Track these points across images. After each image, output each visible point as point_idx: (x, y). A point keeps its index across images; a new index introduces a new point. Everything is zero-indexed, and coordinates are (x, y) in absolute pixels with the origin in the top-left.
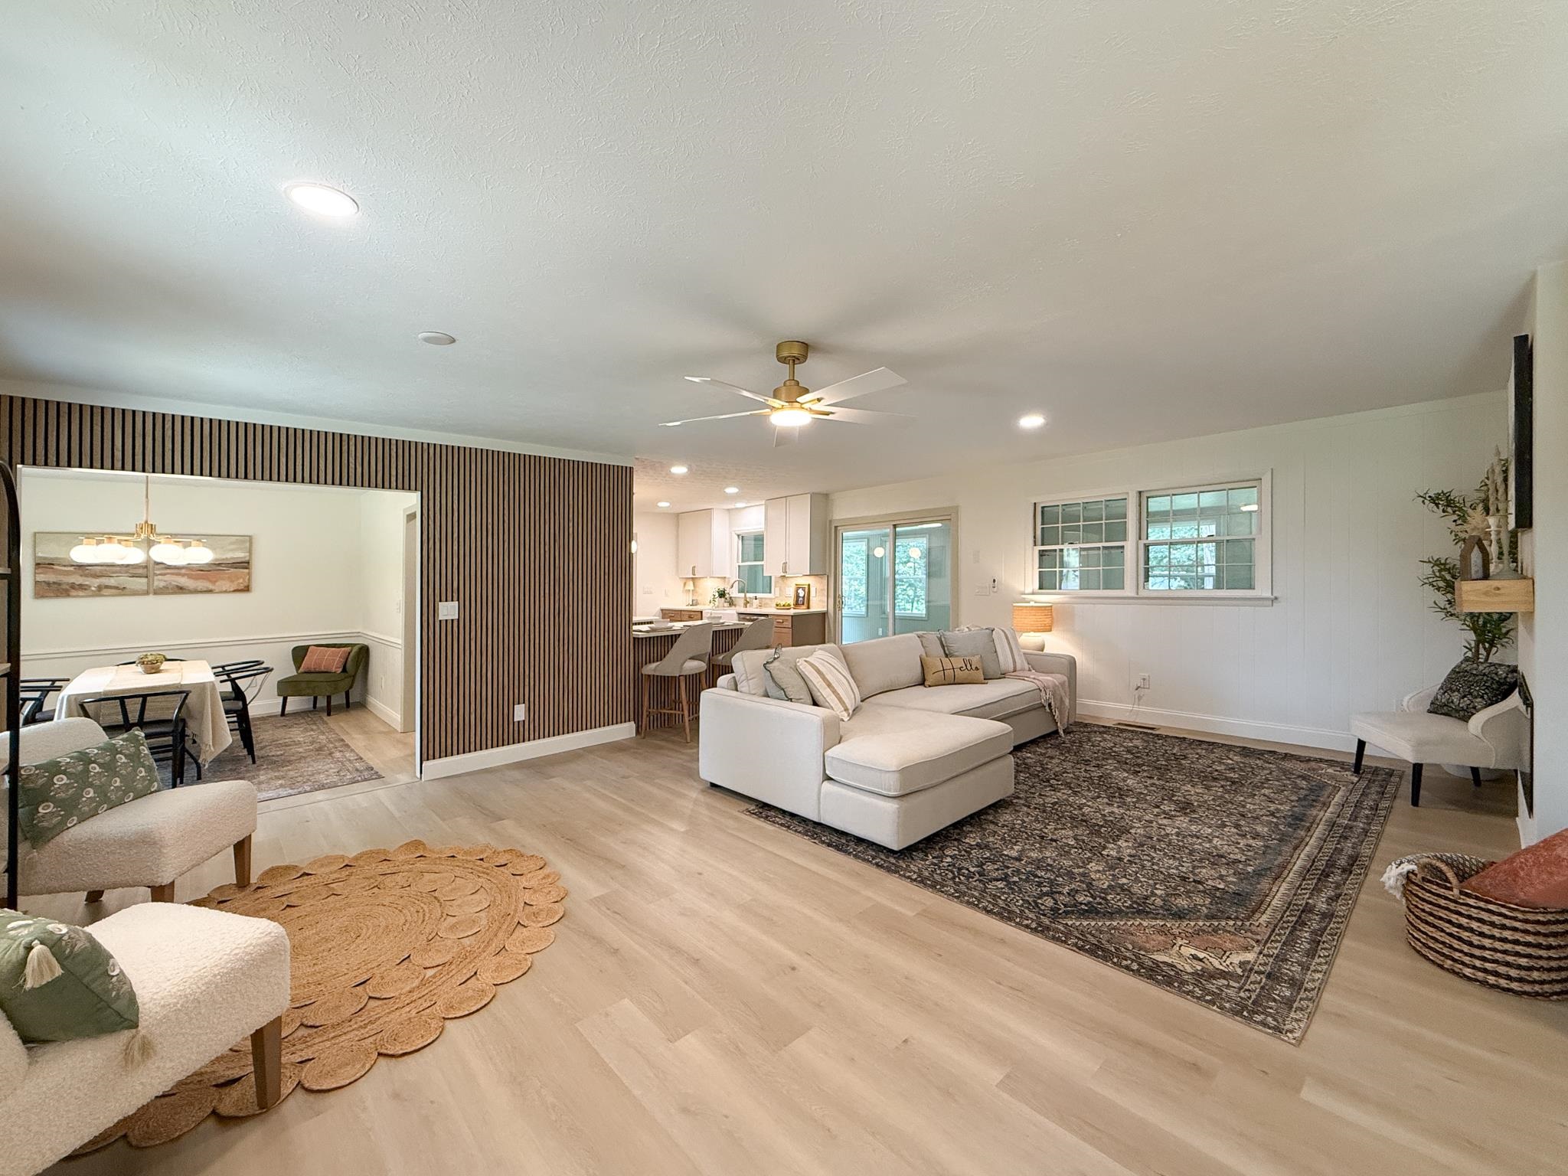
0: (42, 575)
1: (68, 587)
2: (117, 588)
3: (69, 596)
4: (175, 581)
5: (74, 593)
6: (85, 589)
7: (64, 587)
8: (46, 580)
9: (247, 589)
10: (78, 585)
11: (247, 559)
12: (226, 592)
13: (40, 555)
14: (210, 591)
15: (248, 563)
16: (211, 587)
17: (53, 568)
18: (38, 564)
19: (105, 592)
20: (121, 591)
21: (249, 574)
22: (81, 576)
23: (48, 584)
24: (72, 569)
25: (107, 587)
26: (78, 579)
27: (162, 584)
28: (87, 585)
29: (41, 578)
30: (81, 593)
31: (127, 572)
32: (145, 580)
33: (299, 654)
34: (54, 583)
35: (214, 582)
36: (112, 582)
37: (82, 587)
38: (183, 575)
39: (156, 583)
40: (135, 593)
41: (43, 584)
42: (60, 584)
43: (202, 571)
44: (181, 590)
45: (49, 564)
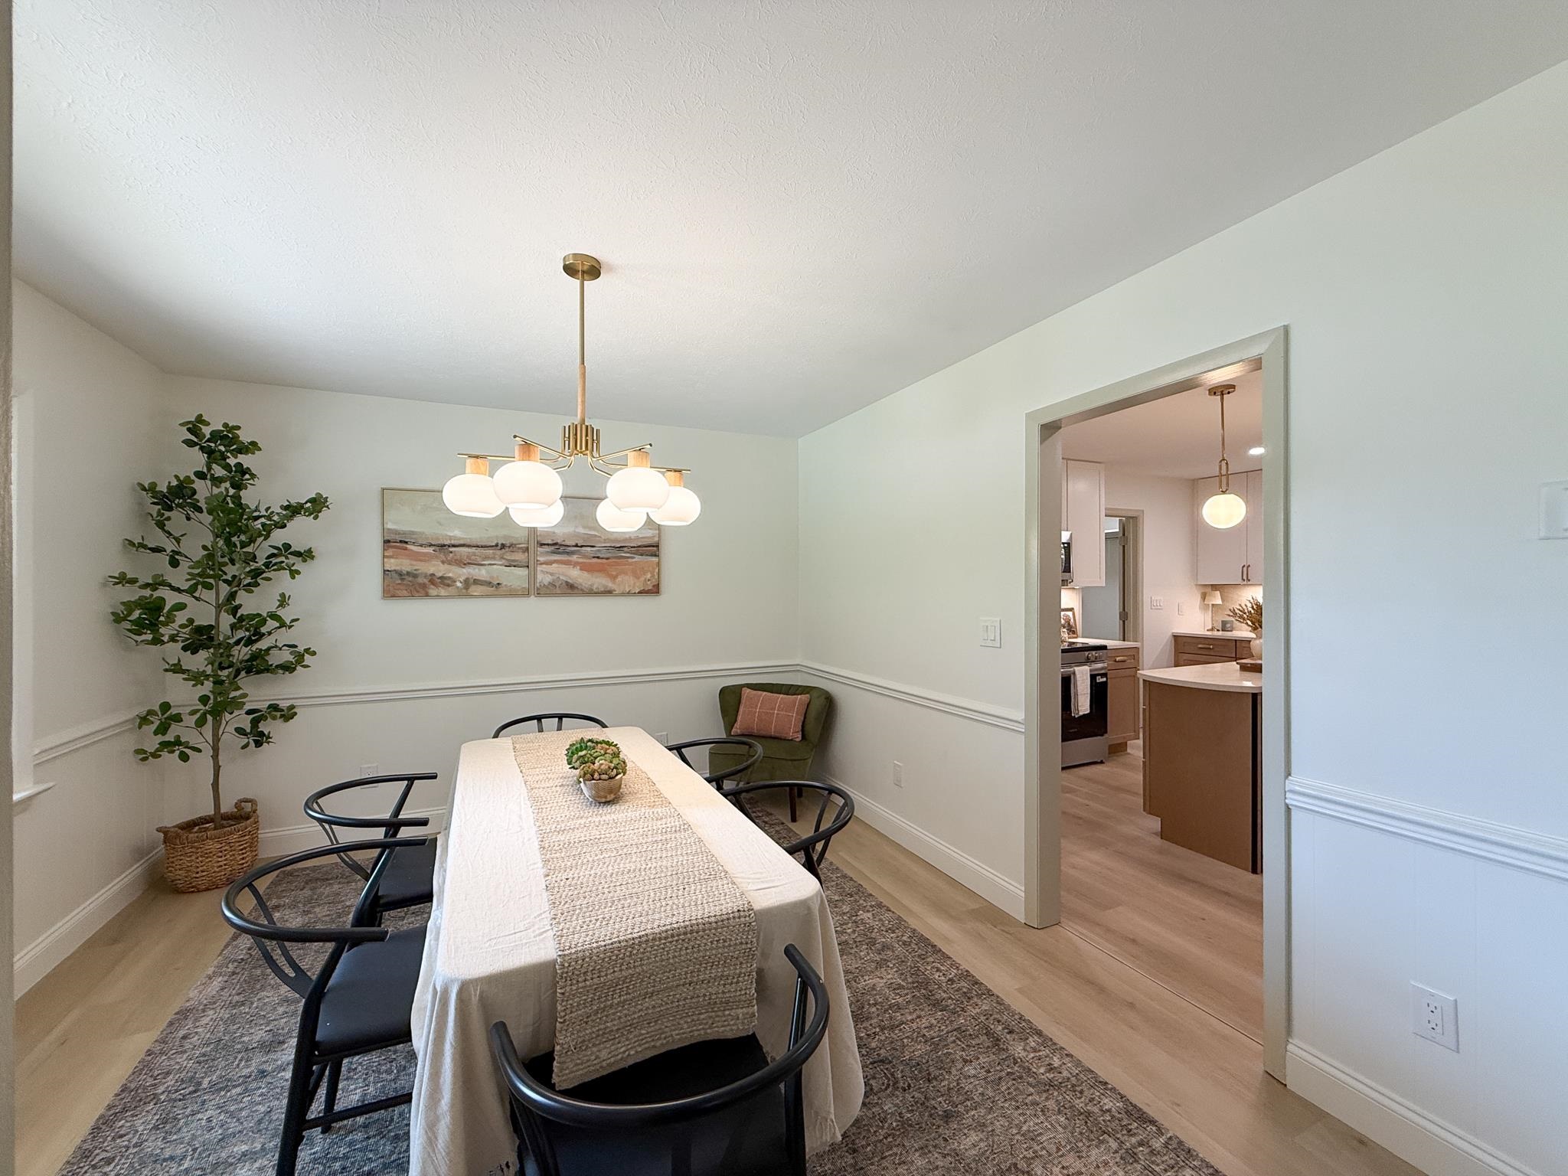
0: (392, 560)
1: (426, 581)
2: (489, 584)
3: (427, 595)
4: (563, 575)
5: (433, 591)
6: (449, 586)
7: (420, 580)
8: (398, 568)
9: (655, 590)
10: (441, 578)
11: (656, 539)
12: (629, 594)
13: (390, 526)
14: (608, 592)
15: (658, 546)
16: (610, 585)
17: (406, 549)
18: (387, 542)
19: (476, 590)
20: (495, 589)
21: (658, 564)
22: (443, 562)
23: (400, 574)
24: (430, 550)
25: (476, 582)
26: (438, 568)
27: (548, 579)
28: (450, 578)
29: (392, 564)
30: (443, 592)
31: (502, 558)
32: (524, 572)
33: (730, 699)
34: (408, 573)
35: (614, 578)
36: (481, 573)
37: (445, 581)
38: (575, 564)
39: (540, 577)
40: (512, 594)
41: (396, 576)
42: (415, 576)
43: (598, 557)
44: (571, 589)
45: (401, 541)
